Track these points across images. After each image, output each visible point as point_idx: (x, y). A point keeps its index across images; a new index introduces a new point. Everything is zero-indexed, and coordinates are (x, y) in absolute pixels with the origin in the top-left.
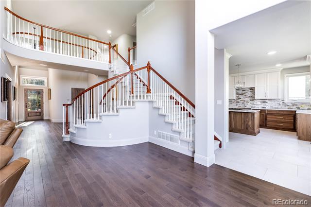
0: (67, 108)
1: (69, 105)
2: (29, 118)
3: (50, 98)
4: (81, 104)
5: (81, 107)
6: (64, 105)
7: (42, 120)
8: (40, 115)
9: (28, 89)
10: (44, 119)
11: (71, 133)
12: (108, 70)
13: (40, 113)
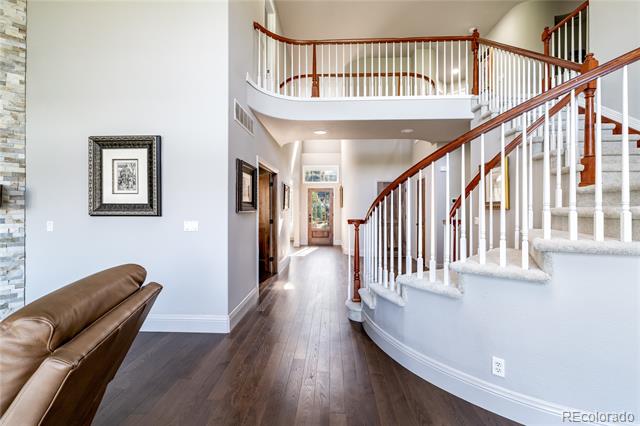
0: (357, 230)
1: (362, 222)
2: (314, 240)
3: (342, 206)
4: (396, 218)
5: (396, 225)
6: (350, 222)
7: (330, 245)
8: (328, 237)
9: (313, 189)
10: (335, 243)
11: (365, 304)
12: (471, 116)
13: (328, 232)
